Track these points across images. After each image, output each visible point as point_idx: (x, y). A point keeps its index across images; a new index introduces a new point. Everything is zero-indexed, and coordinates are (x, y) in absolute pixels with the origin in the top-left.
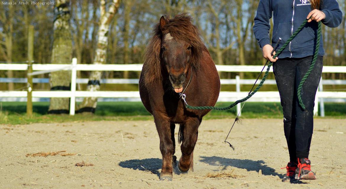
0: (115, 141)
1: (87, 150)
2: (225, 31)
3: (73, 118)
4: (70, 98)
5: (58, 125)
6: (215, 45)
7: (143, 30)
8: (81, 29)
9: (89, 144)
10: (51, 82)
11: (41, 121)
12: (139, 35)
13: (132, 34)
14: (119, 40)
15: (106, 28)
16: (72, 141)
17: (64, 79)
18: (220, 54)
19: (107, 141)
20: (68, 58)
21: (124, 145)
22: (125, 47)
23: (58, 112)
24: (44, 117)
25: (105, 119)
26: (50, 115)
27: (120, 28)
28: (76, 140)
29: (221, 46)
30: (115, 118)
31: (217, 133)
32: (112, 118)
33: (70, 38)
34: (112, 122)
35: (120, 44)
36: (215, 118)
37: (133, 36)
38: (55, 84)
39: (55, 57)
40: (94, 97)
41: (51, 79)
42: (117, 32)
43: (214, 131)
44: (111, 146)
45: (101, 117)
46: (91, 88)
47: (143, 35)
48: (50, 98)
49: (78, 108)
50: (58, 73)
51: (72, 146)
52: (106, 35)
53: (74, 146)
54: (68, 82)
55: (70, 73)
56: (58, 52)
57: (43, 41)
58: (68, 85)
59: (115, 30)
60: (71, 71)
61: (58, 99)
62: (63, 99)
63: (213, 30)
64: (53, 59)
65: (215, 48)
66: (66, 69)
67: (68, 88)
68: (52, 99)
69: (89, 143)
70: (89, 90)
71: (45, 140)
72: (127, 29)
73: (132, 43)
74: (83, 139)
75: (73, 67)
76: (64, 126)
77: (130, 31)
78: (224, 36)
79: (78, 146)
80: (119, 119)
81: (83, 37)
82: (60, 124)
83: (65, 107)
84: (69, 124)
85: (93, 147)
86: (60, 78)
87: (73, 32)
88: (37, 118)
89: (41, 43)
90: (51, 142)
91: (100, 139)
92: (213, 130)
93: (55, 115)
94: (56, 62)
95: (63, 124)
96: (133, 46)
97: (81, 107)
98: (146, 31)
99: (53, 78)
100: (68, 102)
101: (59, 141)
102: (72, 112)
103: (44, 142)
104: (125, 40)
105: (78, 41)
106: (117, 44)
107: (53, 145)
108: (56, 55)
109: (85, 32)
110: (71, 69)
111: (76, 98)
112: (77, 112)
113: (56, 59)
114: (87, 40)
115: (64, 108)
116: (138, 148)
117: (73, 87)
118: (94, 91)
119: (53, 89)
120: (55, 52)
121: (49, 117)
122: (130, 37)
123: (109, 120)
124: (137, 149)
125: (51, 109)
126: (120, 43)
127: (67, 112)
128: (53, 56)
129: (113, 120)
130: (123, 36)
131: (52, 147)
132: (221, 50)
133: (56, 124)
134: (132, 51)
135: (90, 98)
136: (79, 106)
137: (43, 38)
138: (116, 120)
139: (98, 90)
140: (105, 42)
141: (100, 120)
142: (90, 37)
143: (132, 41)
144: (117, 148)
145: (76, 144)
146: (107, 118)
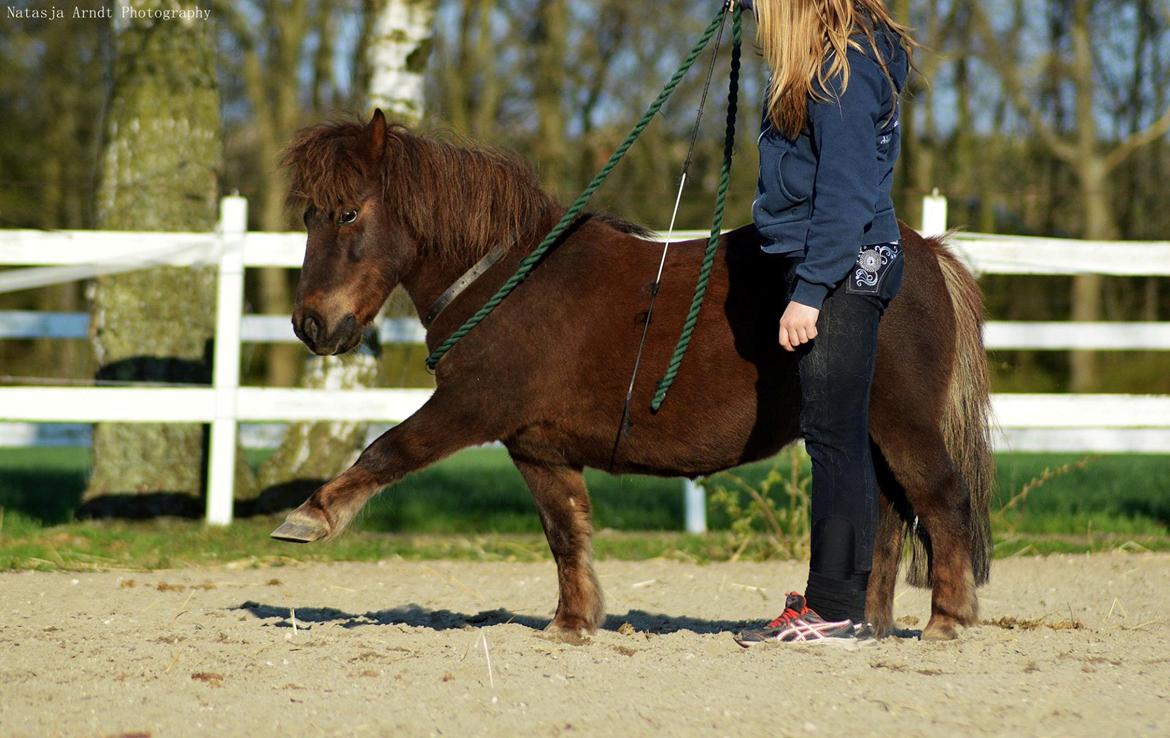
0: (445, 680)
1: (275, 728)
2: (1128, 40)
3: (225, 545)
4: (206, 428)
5: (131, 584)
6: (1069, 124)
7: (649, 37)
8: (290, 29)
9: (291, 693)
10: (100, 332)
11: (37, 562)
12: (626, 62)
13: (586, 55)
14: (508, 94)
15: (411, 21)
16: (196, 676)
17: (175, 316)
18: (1094, 172)
19: (398, 677)
20: (195, 197)
21: (495, 700)
22: (542, 134)
23: (138, 509)
24: (60, 534)
25: (406, 553)
26: (91, 526)
27: (516, 24)
28: (219, 672)
29: (1105, 124)
30: (465, 543)
31: (1046, 634)
32: (446, 544)
33: (205, 80)
34: (445, 564)
35: (517, 116)
36: (1046, 551)
37: (588, 70)
38: (121, 348)
39: (122, 189)
40: (345, 424)
41: (101, 319)
42: (499, 49)
43: (1026, 625)
44: (420, 705)
45: (388, 540)
46: (326, 368)
47: (648, 64)
48: (94, 426)
49: (253, 488)
50: (137, 279)
51: (197, 703)
52: (414, 62)
53: (206, 705)
54: (198, 336)
55: (207, 280)
56: (136, 160)
57: (70, 95)
58: (197, 353)
59: (487, 30)
60: (213, 271)
61: (139, 430)
62: (165, 429)
63: (1057, 30)
64: (109, 202)
65: (1072, 138)
66: (184, 260)
67: (199, 372)
68: (106, 434)
69: (295, 688)
70: (316, 384)
71: (39, 670)
72: (556, 29)
73: (587, 109)
74: (260, 663)
75: (227, 249)
76: (162, 588)
77: (573, 41)
78: (1121, 69)
79: (228, 708)
80: (486, 548)
81: (305, 73)
82: (140, 578)
83: (181, 479)
84: (196, 575)
85: (315, 712)
86: (151, 313)
87: (244, 43)
88: (15, 543)
89: (58, 109)
90: (74, 679)
91: (359, 663)
92: (1022, 617)
93: (119, 527)
94: (126, 221)
95: (160, 575)
96: (588, 127)
97: (272, 478)
98: (665, 39)
99: (108, 310)
100: (199, 452)
101: (122, 678)
102: (220, 508)
103: (34, 684)
104: (547, 91)
105: (273, 96)
106: (498, 114)
107: (88, 698)
108: (128, 176)
109: (311, 42)
110: (210, 258)
111: (241, 426)
112: (243, 509)
113: (128, 198)
114: (326, 93)
115: (171, 485)
116: (570, 721)
117: (227, 362)
118: (346, 386)
119: (112, 374)
120: (121, 161)
121: (85, 534)
122: (573, 72)
123: (428, 556)
124: (569, 727)
125: (95, 488)
126: (514, 107)
127: (192, 507)
128: (111, 182)
129: (455, 554)
130: (530, 67)
131: (75, 713)
132: (1104, 148)
133: (121, 575)
134: (588, 157)
135: (320, 428)
136: (256, 471)
137: (68, 78)
138: (474, 556)
139: (365, 381)
140: (410, 105)
141: (380, 554)
142: (341, 73)
143: (584, 95)
144: (455, 716)
145: (216, 692)
146: (419, 542)
